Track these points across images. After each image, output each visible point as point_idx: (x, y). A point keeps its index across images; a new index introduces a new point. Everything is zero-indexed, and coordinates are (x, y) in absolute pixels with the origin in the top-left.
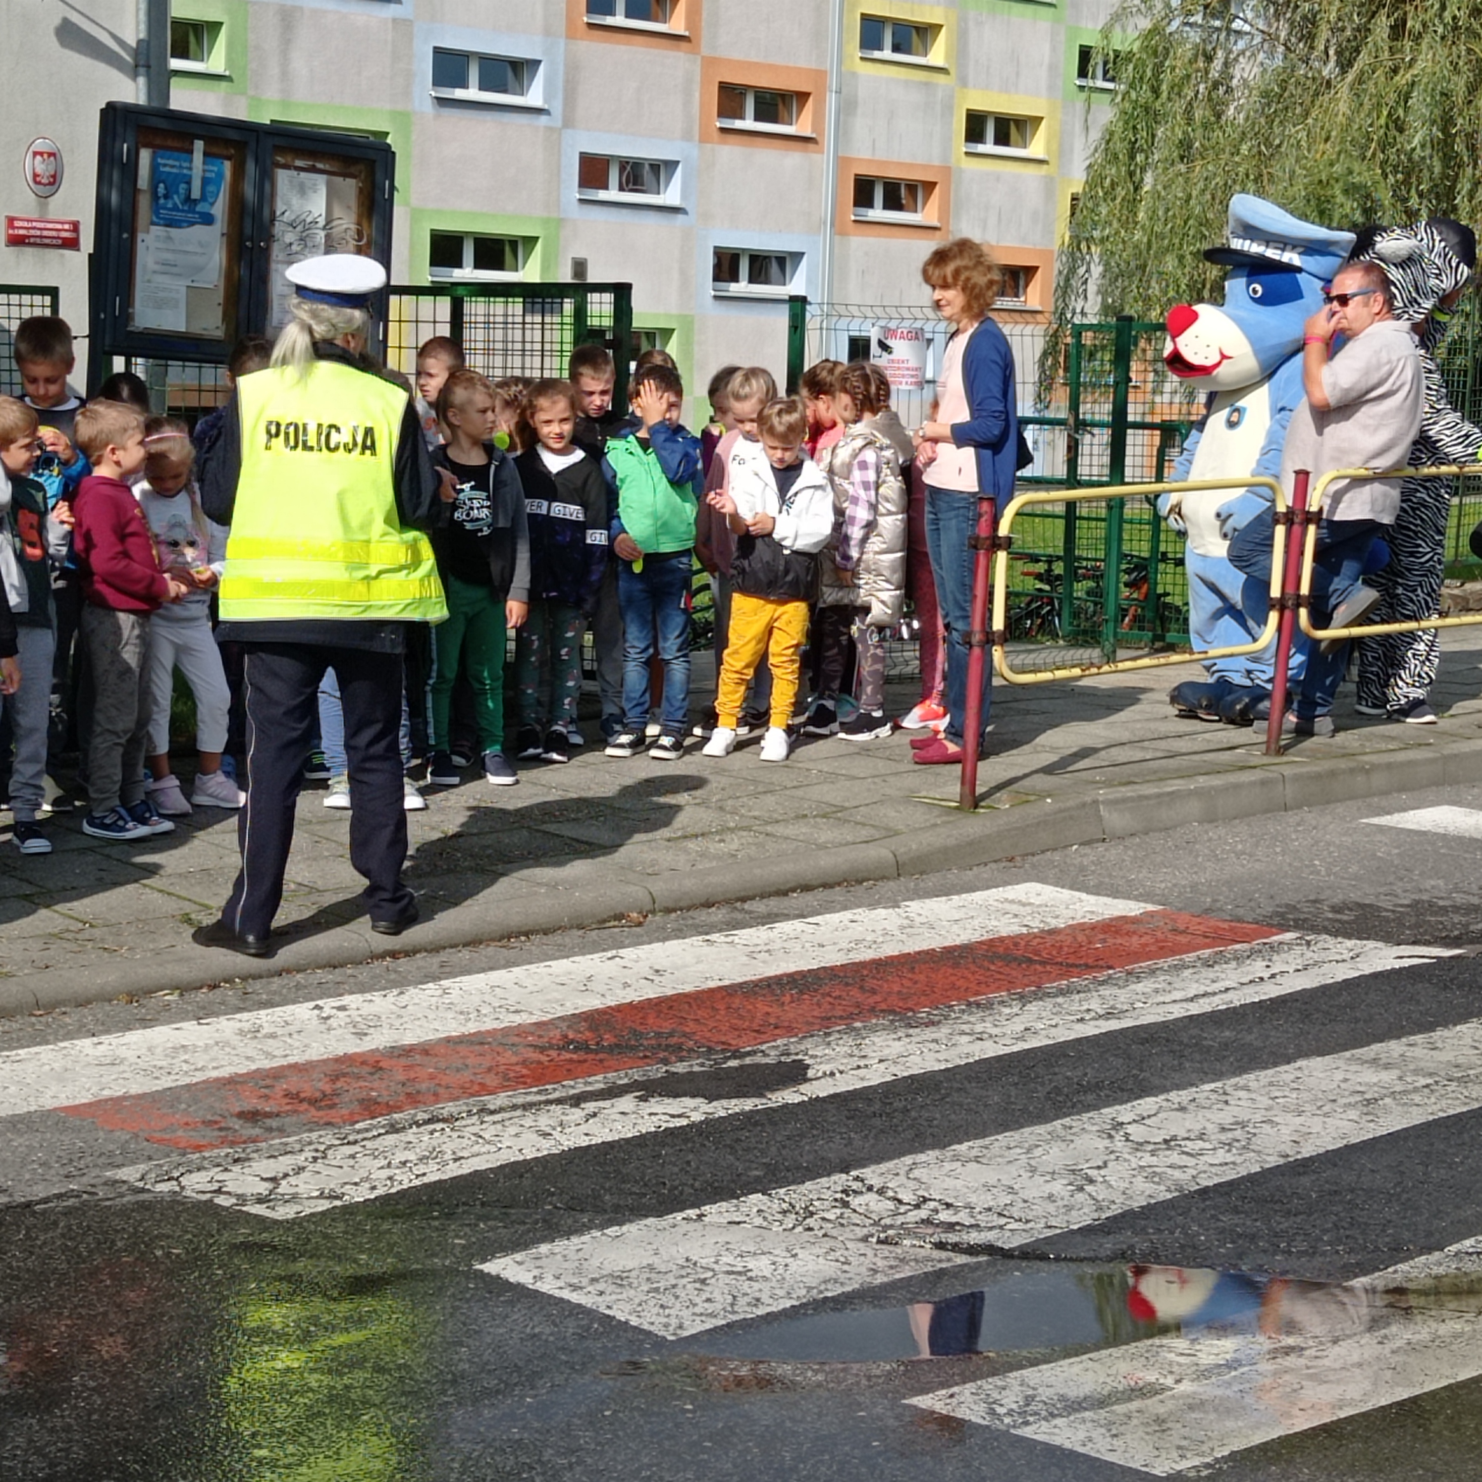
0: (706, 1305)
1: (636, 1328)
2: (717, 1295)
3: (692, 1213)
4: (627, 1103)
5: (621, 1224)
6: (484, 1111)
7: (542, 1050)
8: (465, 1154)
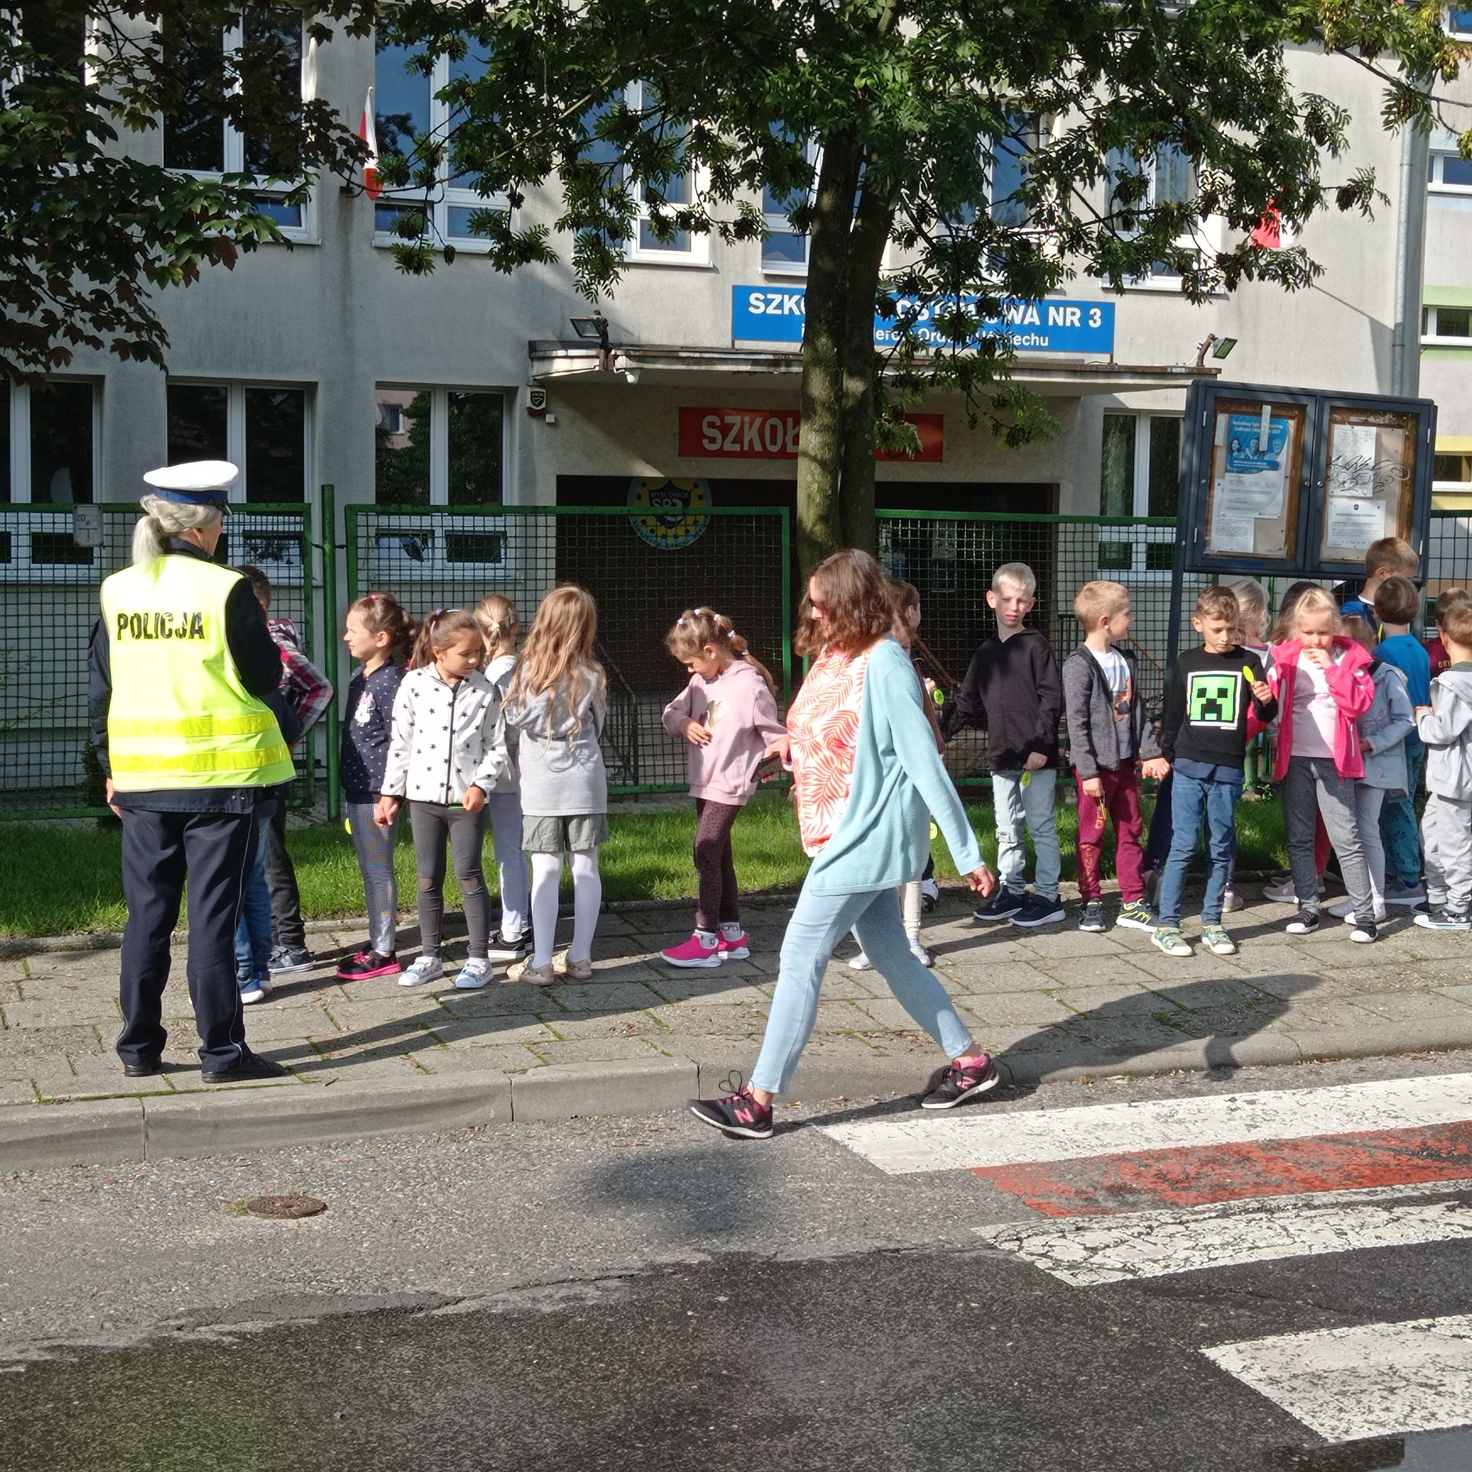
2: (1397, 1407)
3: (1424, 1322)
6: (1309, 1206)
7: (1397, 1153)
8: (1261, 1244)
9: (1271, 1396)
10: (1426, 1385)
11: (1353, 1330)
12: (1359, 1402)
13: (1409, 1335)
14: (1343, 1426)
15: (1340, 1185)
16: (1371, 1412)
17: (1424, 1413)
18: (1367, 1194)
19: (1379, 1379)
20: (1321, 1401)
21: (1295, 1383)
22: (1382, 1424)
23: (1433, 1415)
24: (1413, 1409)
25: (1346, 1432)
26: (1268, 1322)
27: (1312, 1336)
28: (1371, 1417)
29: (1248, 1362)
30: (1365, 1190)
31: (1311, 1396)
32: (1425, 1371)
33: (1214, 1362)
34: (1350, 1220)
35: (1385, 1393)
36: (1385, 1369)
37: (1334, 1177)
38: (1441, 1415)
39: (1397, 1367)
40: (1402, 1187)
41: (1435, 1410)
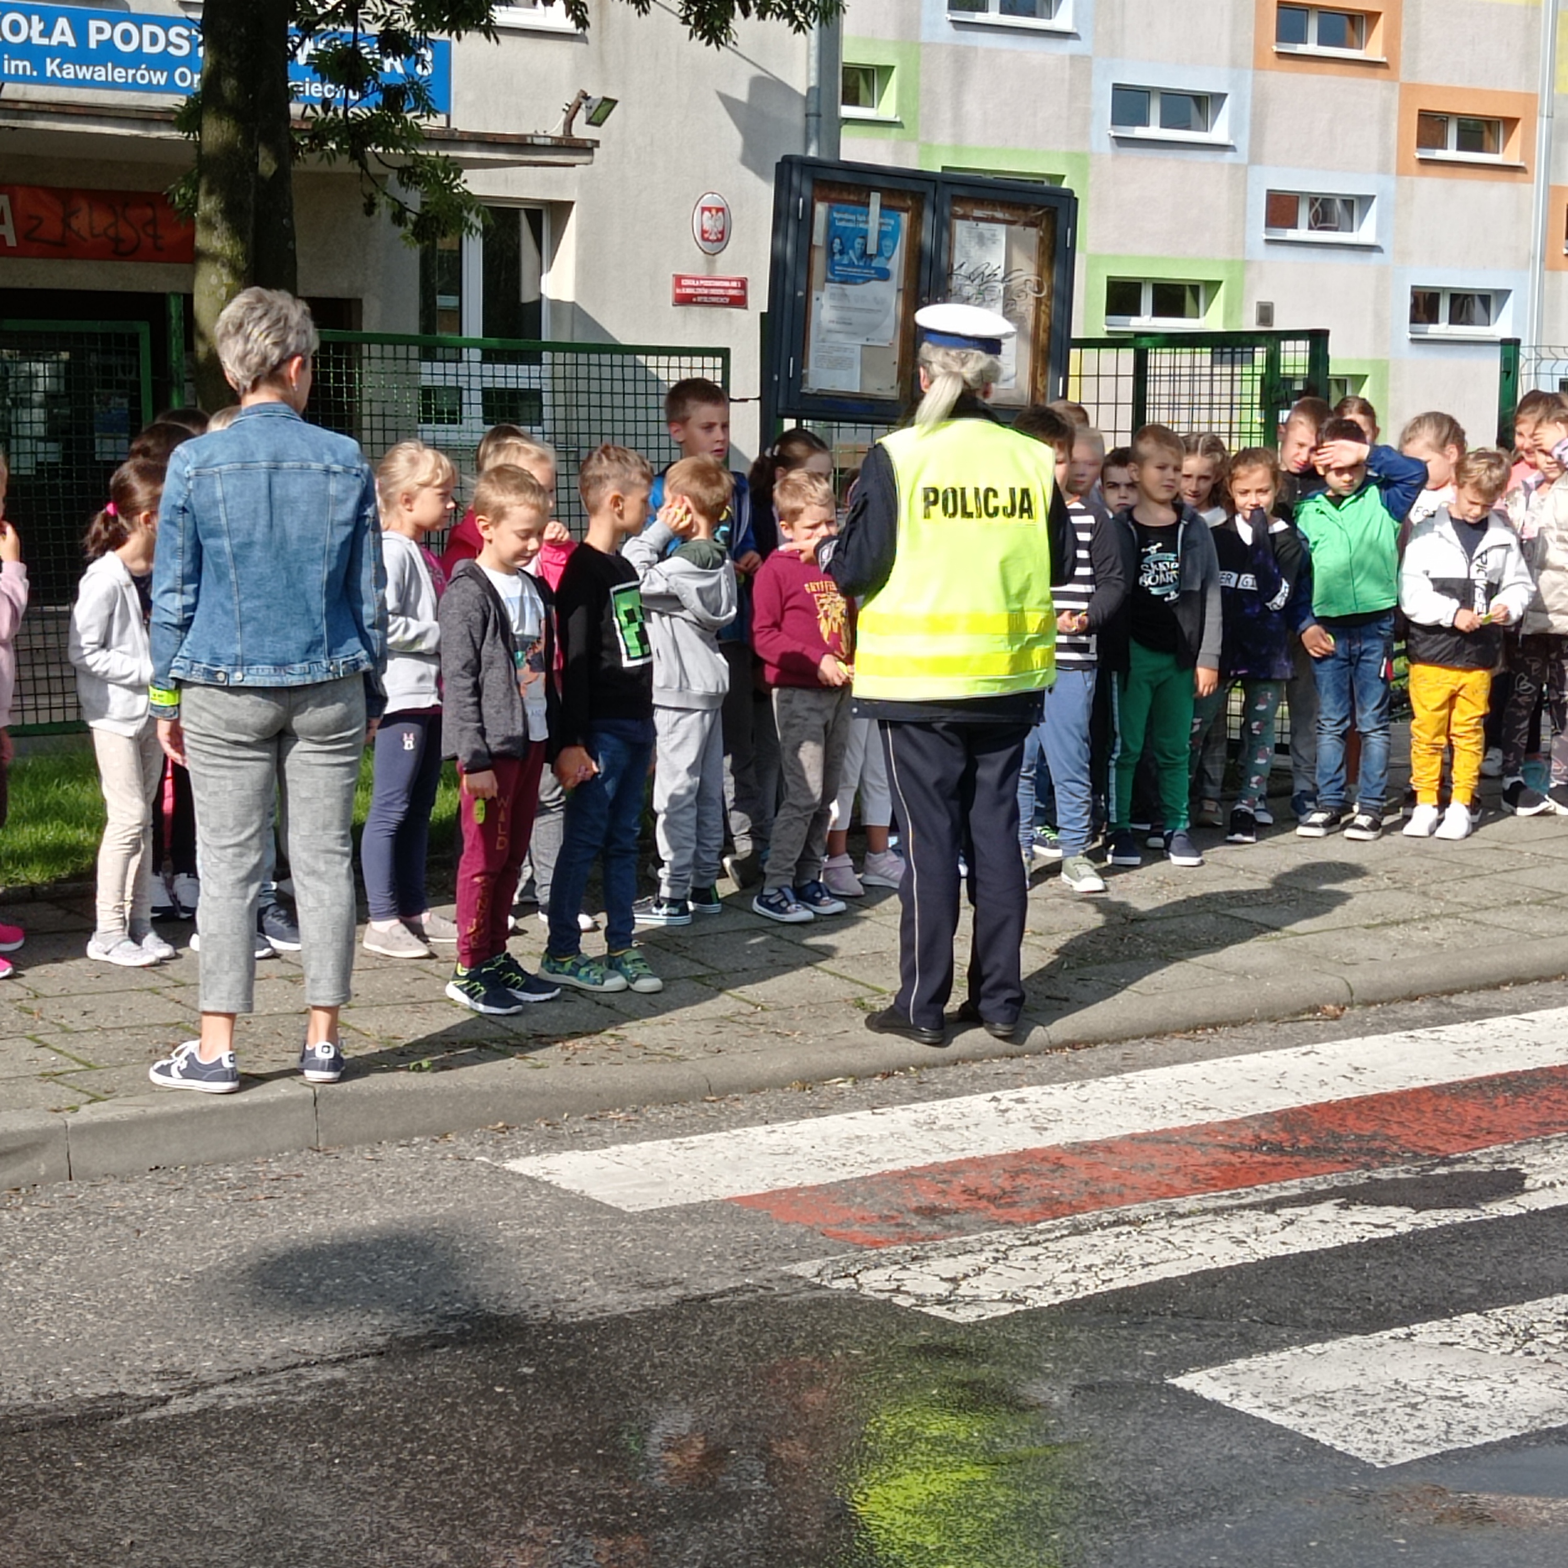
0: (1418, 1432)
1: (1341, 1453)
2: (1429, 1421)
3: (1401, 1332)
4: (1326, 1210)
5: (1323, 1341)
6: (1172, 1214)
7: (1234, 1150)
8: (1154, 1260)
9: (1284, 1423)
10: (1447, 1398)
11: (1327, 1346)
12: (1386, 1422)
13: (1394, 1346)
14: (1383, 1449)
15: (1195, 1191)
16: (1406, 1431)
17: (1462, 1427)
18: (1231, 1196)
19: (1393, 1396)
20: (1342, 1425)
21: (1303, 1407)
22: (1425, 1443)
23: (1475, 1428)
24: (1449, 1425)
25: (1390, 1454)
26: (1223, 1344)
27: (1285, 1355)
28: (1408, 1437)
29: (1233, 1389)
30: (1226, 1193)
31: (1328, 1419)
32: (1437, 1383)
33: (1192, 1393)
34: (1238, 1227)
35: (1408, 1410)
36: (1390, 1384)
37: (1180, 1182)
38: (1482, 1427)
39: (1404, 1381)
40: (1266, 1187)
41: (1474, 1423)
